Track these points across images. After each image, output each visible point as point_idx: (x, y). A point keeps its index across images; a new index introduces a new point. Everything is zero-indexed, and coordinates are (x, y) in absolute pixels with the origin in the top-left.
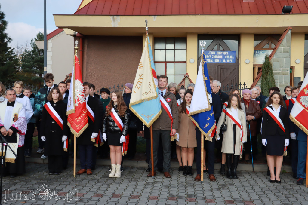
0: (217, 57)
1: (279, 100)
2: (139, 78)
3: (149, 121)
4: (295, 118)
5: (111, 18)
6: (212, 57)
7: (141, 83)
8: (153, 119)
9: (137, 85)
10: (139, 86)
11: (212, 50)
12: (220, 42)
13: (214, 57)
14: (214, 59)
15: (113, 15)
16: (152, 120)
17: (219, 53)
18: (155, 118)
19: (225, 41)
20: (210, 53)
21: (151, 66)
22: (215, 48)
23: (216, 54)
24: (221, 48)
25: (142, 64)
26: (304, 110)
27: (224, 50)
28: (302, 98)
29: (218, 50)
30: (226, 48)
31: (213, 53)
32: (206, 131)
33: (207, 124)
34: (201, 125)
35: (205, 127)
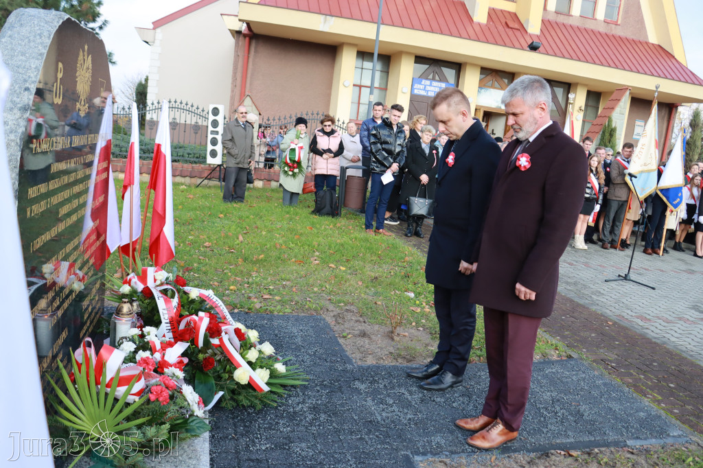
0: (432, 88)
2: (641, 148)
5: (322, 17)
6: (425, 88)
7: (642, 153)
10: (639, 156)
11: (427, 79)
12: (437, 70)
13: (428, 88)
14: (428, 91)
15: (326, 15)
17: (435, 83)
19: (443, 68)
20: (424, 81)
21: (655, 137)
22: (431, 77)
23: (431, 85)
24: (437, 78)
25: (646, 133)
27: (440, 81)
29: (434, 79)
30: (443, 79)
31: (428, 82)
32: (676, 206)
33: (679, 199)
34: (670, 200)
35: (675, 202)
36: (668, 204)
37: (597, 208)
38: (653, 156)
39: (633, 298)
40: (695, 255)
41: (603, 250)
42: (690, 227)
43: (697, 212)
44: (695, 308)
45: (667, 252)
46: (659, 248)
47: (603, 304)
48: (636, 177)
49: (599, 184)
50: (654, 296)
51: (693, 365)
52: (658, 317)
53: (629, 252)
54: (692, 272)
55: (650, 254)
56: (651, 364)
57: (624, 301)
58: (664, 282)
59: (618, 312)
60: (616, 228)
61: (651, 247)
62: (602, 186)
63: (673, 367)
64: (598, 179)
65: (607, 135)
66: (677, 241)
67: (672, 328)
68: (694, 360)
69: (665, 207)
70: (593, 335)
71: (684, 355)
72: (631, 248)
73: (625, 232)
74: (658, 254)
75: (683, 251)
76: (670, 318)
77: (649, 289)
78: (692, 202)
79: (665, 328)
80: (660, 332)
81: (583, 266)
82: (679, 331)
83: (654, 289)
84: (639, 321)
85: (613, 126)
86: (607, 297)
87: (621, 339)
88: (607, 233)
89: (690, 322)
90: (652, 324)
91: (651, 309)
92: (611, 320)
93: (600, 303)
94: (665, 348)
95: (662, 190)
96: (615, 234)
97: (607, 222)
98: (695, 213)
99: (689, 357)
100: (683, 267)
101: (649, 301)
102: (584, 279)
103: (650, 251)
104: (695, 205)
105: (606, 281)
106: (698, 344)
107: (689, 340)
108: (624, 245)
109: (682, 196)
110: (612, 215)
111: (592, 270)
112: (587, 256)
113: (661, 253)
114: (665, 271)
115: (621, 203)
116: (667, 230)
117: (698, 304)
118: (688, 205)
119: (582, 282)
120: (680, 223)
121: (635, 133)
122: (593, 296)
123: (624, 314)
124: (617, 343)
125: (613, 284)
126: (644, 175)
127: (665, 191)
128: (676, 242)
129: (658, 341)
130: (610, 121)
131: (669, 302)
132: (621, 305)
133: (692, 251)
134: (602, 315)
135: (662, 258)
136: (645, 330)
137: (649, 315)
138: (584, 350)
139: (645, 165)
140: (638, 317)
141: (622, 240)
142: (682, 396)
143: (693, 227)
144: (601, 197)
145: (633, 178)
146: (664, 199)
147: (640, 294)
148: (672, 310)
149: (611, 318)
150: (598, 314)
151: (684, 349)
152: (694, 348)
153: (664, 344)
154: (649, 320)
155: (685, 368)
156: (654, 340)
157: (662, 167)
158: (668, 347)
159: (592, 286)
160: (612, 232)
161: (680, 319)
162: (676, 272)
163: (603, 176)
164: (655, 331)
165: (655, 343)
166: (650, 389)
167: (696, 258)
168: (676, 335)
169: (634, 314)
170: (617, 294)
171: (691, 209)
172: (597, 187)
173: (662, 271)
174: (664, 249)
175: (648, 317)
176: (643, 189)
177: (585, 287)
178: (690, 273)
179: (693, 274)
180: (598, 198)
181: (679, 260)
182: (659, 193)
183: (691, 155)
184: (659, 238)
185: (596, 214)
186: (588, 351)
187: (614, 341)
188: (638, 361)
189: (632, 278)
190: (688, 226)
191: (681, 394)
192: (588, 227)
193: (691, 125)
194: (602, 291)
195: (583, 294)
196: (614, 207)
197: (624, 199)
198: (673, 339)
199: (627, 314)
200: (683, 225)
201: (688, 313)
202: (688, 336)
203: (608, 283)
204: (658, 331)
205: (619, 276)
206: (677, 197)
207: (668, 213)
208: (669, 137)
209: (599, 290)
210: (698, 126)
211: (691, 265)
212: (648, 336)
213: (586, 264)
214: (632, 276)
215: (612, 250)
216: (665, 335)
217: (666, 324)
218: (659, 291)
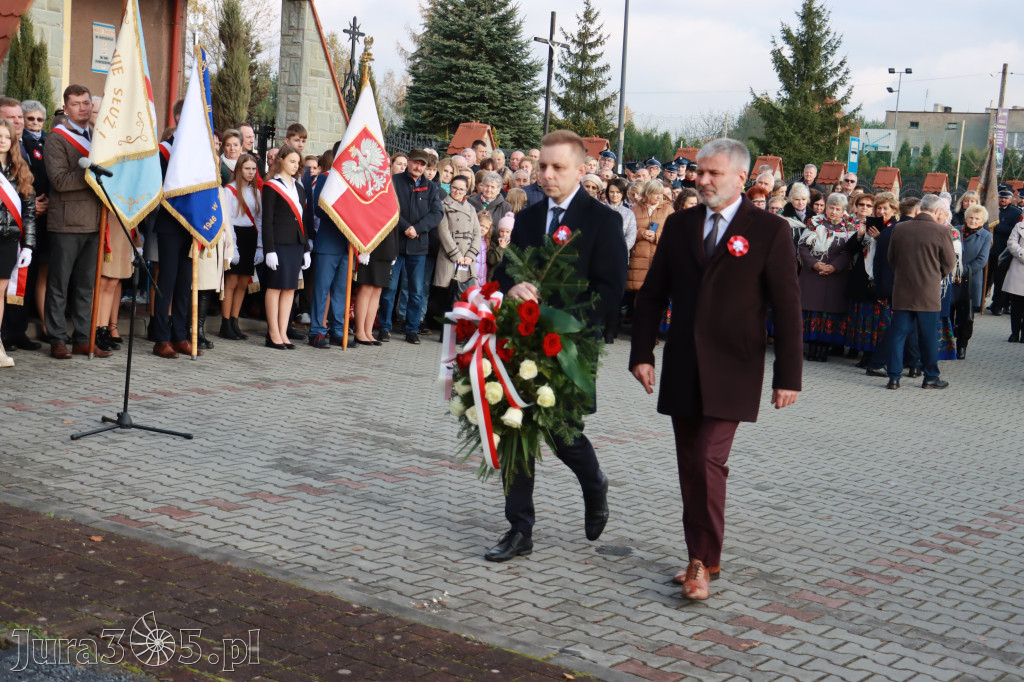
1: (298, 166)
2: (114, 99)
3: (133, 214)
4: (333, 206)
7: (118, 111)
8: (145, 207)
9: (107, 118)
10: (112, 119)
16: (142, 210)
18: (149, 207)
21: (142, 71)
25: (120, 62)
26: (348, 189)
28: (347, 165)
32: (210, 235)
33: (213, 220)
34: (197, 221)
35: (207, 227)
36: (194, 232)
37: (26, 256)
38: (145, 116)
39: (145, 467)
40: (270, 344)
41: (54, 361)
42: (251, 281)
43: (260, 243)
44: (282, 465)
45: (209, 346)
46: (189, 337)
47: (74, 497)
48: (109, 175)
49: (21, 196)
50: (193, 454)
51: (293, 592)
52: (207, 503)
53: (118, 358)
54: (266, 384)
55: (170, 356)
56: (205, 613)
57: (124, 478)
58: (209, 417)
59: (112, 509)
60: (80, 303)
61: (168, 338)
62: (29, 199)
63: (252, 608)
64: (16, 183)
65: (24, 65)
66: (227, 316)
67: (239, 520)
68: (292, 582)
69: (189, 239)
70: (60, 577)
71: (271, 575)
72: (124, 347)
73: (105, 309)
74: (189, 353)
75: (243, 338)
76: (233, 499)
77: (179, 441)
78: (246, 222)
79: (223, 524)
80: (215, 534)
81: (10, 410)
82: (255, 524)
83: (188, 437)
84: (165, 520)
85: (37, 40)
86: (82, 478)
87: (129, 570)
88: (59, 317)
89: (274, 500)
90: (195, 519)
91: (187, 486)
92: (98, 532)
93: (66, 496)
94: (230, 567)
95: (173, 200)
96: (81, 319)
97: (56, 291)
98: (255, 247)
99: (281, 578)
100: (247, 375)
101: (183, 467)
102: (16, 442)
103: (169, 349)
104: (253, 229)
105: (73, 438)
106: (296, 544)
107: (278, 540)
108: (106, 342)
109: (219, 209)
110: (66, 273)
111: (34, 416)
112: (17, 383)
113: (195, 351)
114: (210, 392)
115: (83, 240)
116: (201, 293)
117: (288, 456)
118: (237, 229)
119: (11, 451)
120: (227, 274)
121: (96, 56)
122: (45, 482)
123: (126, 511)
124: (120, 582)
125: (92, 443)
126: (129, 166)
127: (182, 201)
128: (224, 320)
129: (213, 557)
130: (26, 28)
131: (227, 463)
132: (119, 489)
133: (261, 335)
134: (74, 524)
135: (199, 361)
136: (182, 539)
137: (186, 500)
138: (43, 619)
139: (129, 141)
140: (161, 512)
141: (100, 330)
142: (277, 667)
143: (256, 279)
144: (31, 229)
145: (103, 178)
146: (183, 220)
147: (157, 453)
148: (233, 479)
149: (97, 526)
150: (65, 523)
151: (271, 562)
152: (291, 555)
153: (226, 560)
154: (188, 512)
155: (274, 603)
156: (203, 557)
157: (166, 144)
158: (235, 565)
159: (39, 457)
160: (71, 312)
161: (254, 495)
162: (233, 389)
163: (27, 174)
164: (204, 535)
165: (207, 562)
166: (209, 671)
167: (273, 350)
168: (250, 534)
169: (151, 506)
170: (104, 465)
171: (245, 237)
172: (17, 202)
173: (202, 392)
174: (201, 340)
175: (184, 506)
176: (132, 202)
177: (21, 461)
178: (264, 387)
179: (269, 387)
180: (24, 230)
181: (237, 359)
182: (168, 207)
183: (232, 107)
184: (185, 314)
185: (25, 274)
186: (51, 619)
187: (114, 579)
188: (174, 613)
189: (134, 421)
190: (245, 280)
191: (275, 663)
192: (9, 308)
193: (222, 36)
194: (67, 466)
195: (19, 480)
196: (69, 251)
197: (90, 228)
198: (244, 545)
199: (135, 508)
200: (234, 279)
201: (268, 480)
202: (275, 530)
203: (80, 442)
204: (211, 534)
205: (105, 420)
206: (208, 213)
207: (195, 252)
208: (178, 65)
209: (60, 463)
210: (238, 37)
211: (263, 368)
212: (191, 550)
213: (17, 405)
214: (136, 416)
215: (79, 360)
216: (225, 540)
217: (224, 514)
218: (202, 441)
